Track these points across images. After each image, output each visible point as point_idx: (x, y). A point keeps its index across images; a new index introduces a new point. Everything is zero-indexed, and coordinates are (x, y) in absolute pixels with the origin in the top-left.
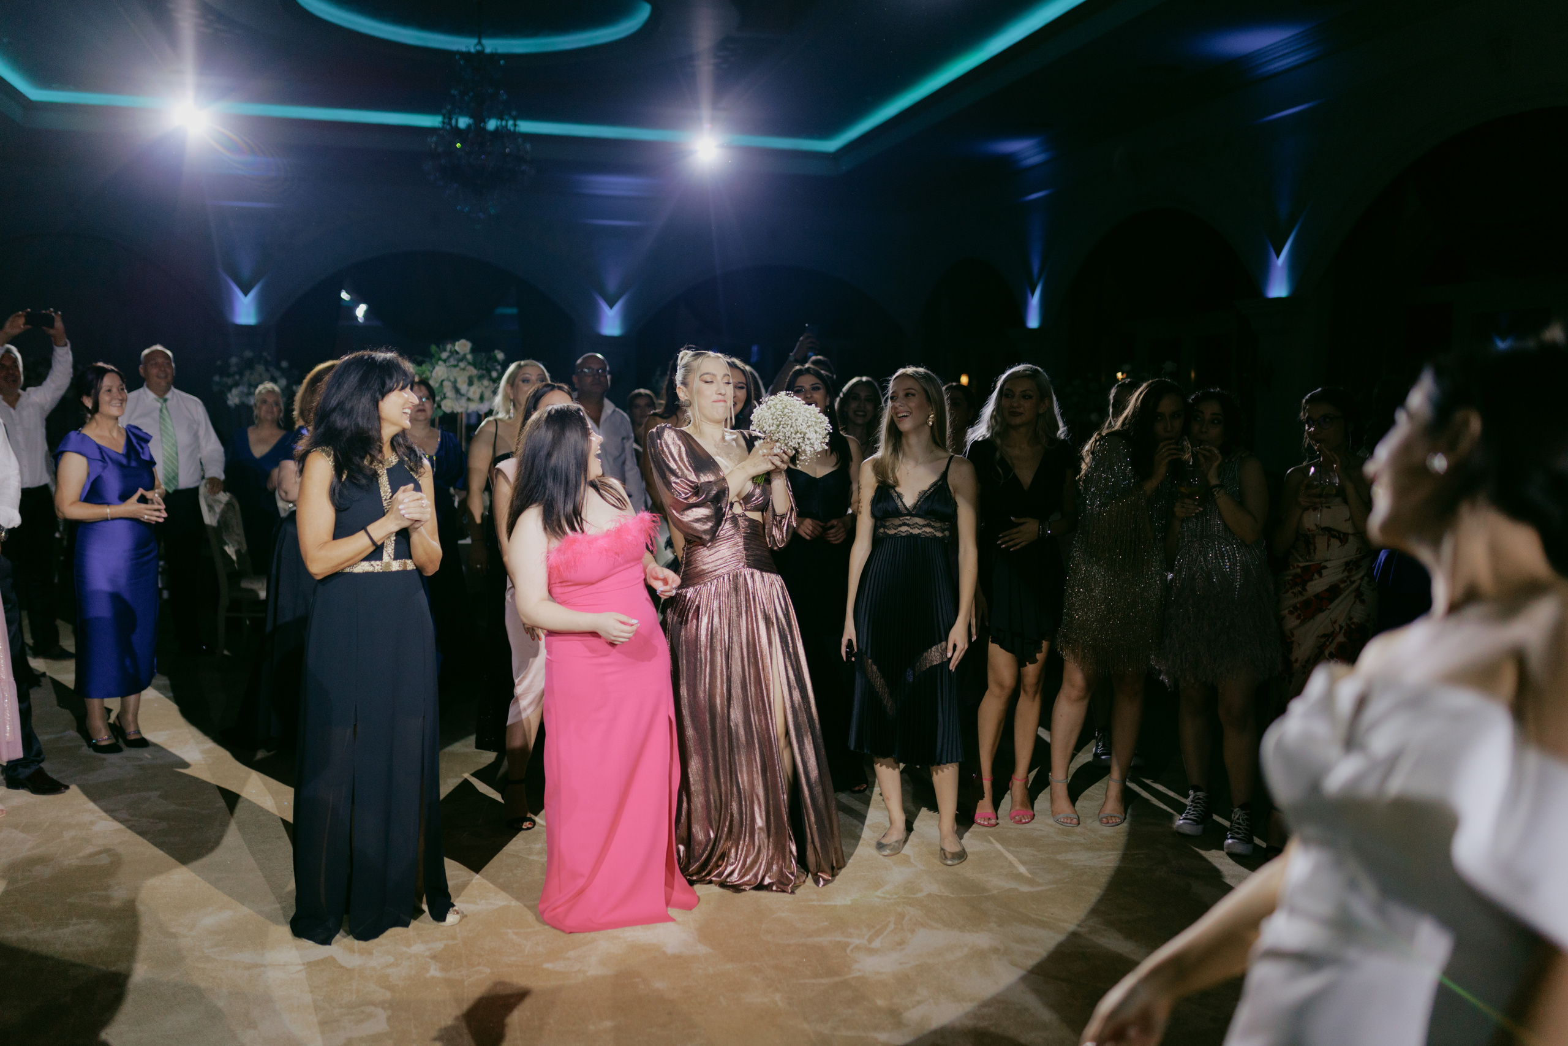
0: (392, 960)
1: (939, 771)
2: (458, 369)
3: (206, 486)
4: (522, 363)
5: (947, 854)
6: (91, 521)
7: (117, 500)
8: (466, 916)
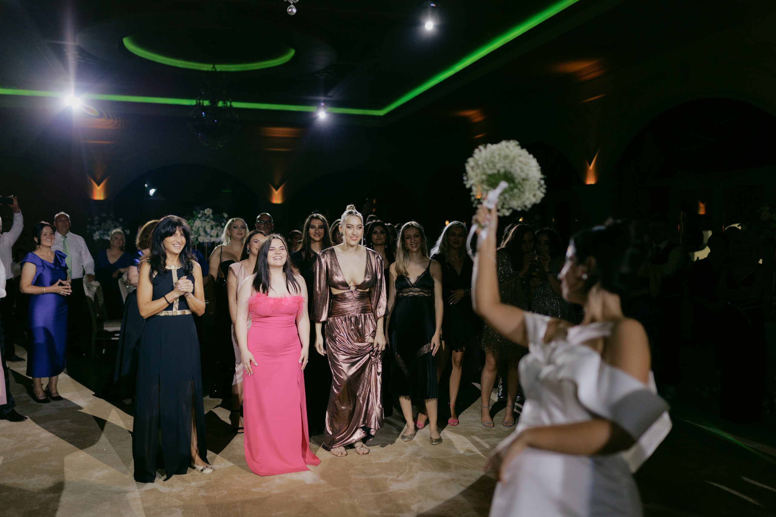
0: (183, 489)
1: (429, 402)
2: (206, 222)
3: (86, 278)
4: (235, 219)
5: (433, 439)
6: (36, 294)
7: (49, 285)
8: (215, 470)
